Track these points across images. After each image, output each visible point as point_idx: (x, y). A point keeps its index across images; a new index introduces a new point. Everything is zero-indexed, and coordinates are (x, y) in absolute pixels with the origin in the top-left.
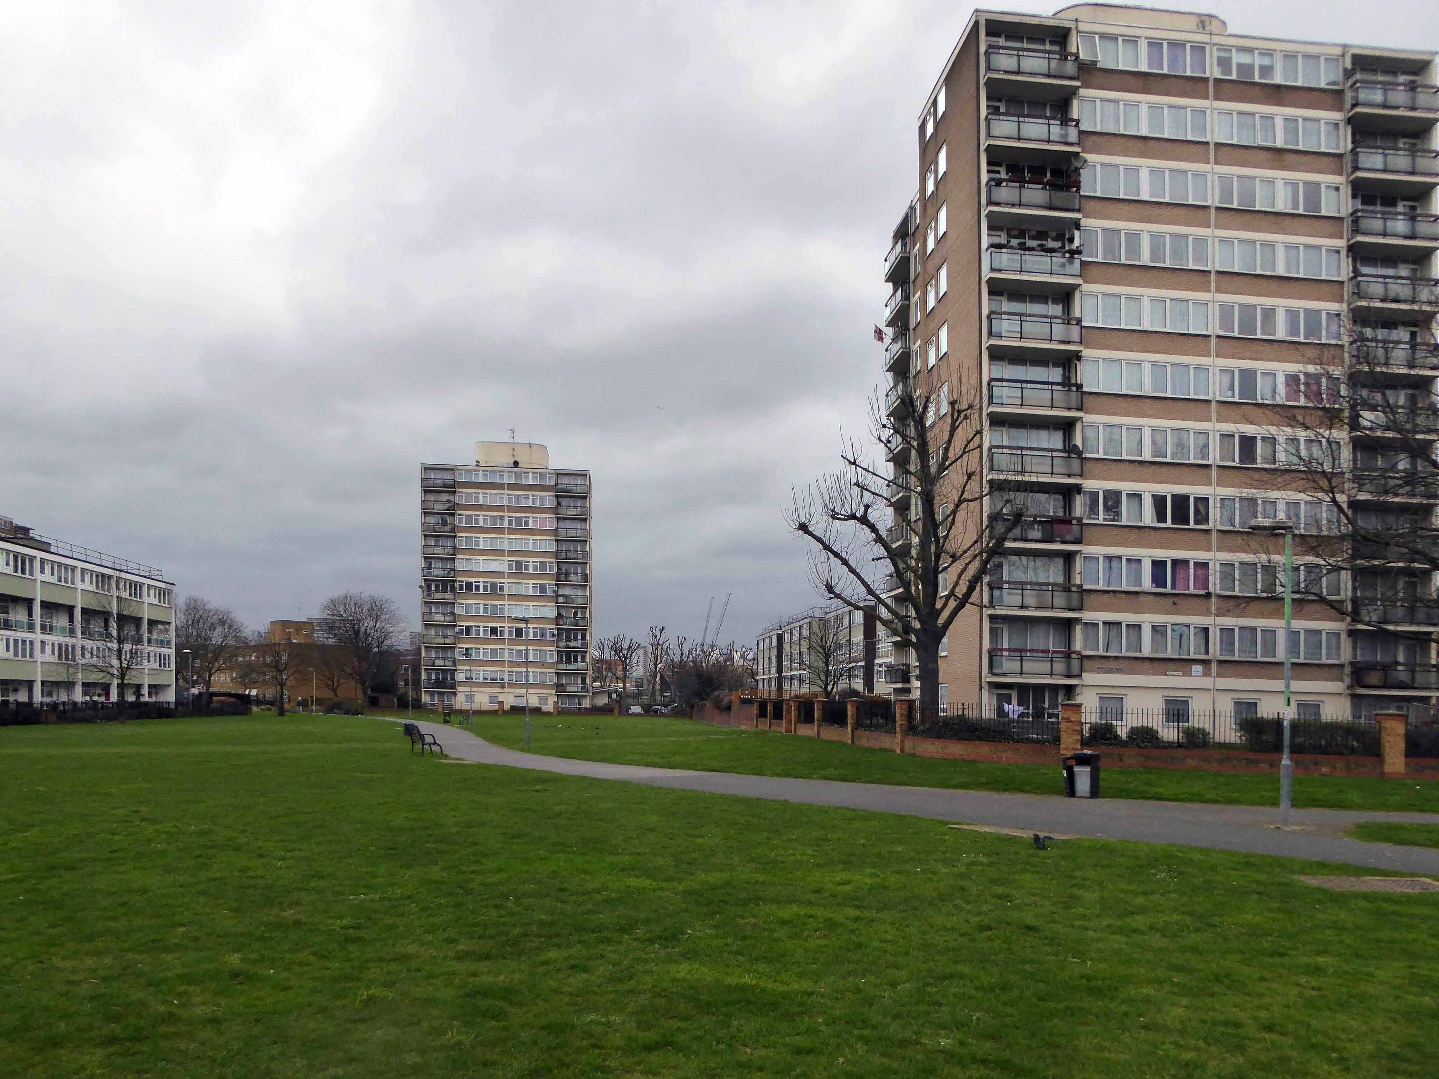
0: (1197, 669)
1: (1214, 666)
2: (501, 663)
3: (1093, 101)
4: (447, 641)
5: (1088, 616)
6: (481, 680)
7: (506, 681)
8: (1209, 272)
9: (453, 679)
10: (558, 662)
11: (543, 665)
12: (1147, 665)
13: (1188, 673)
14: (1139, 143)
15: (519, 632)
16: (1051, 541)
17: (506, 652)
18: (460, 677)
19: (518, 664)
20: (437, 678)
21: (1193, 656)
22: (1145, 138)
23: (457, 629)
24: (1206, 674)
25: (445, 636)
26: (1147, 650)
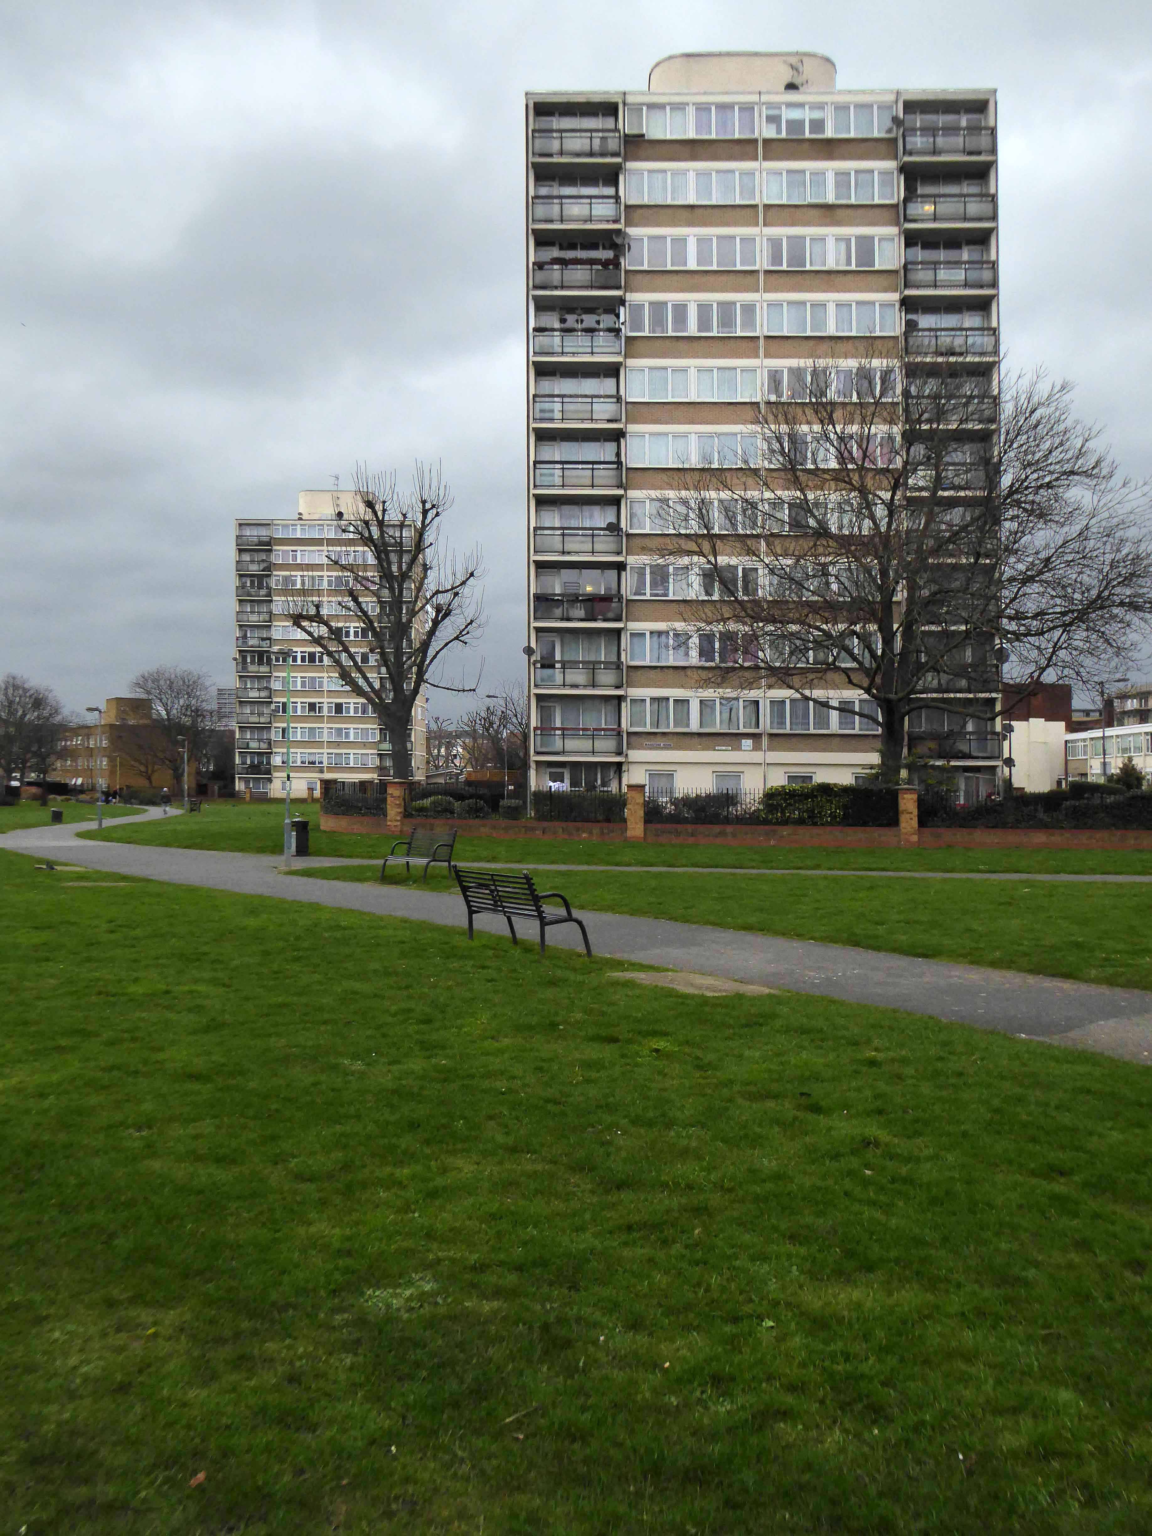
0: (747, 743)
1: (765, 741)
2: (320, 744)
3: (640, 172)
4: (262, 720)
5: (635, 692)
6: (299, 764)
7: (325, 764)
8: (758, 338)
9: (269, 763)
10: (380, 742)
11: (364, 745)
12: (696, 740)
13: (739, 748)
14: (685, 214)
15: (339, 708)
16: (595, 620)
17: (326, 731)
18: (277, 760)
19: (338, 744)
20: (252, 762)
21: (742, 730)
22: (692, 207)
23: (273, 706)
24: (757, 748)
25: (260, 715)
26: (694, 725)
